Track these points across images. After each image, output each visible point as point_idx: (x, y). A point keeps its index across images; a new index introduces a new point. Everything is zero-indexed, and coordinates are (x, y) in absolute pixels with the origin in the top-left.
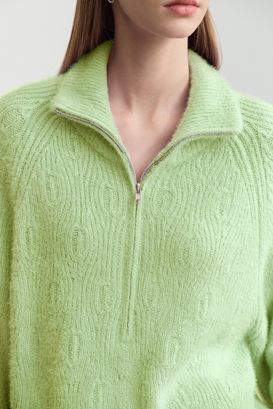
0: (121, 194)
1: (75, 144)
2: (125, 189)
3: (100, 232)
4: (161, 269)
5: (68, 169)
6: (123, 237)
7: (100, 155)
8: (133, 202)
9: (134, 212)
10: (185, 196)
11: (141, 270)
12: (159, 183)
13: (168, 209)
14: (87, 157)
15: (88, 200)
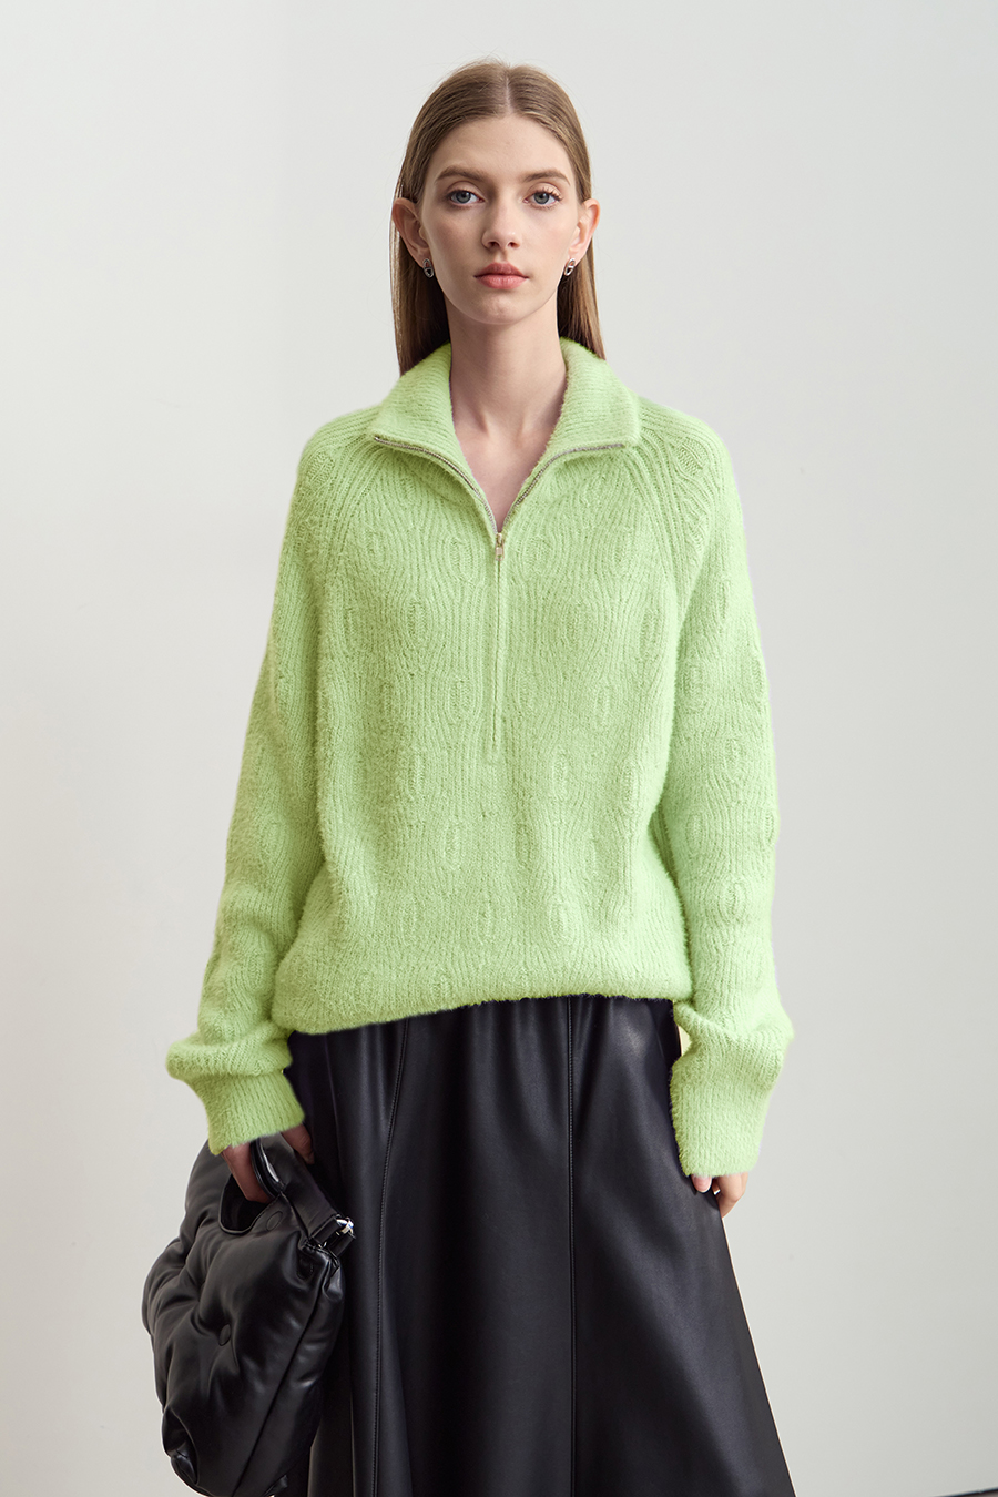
0: (475, 550)
1: (408, 487)
2: (481, 543)
3: (448, 603)
4: (537, 654)
5: (398, 521)
6: (482, 611)
7: (443, 498)
8: (494, 556)
9: (496, 575)
10: (567, 545)
11: (509, 658)
12: (530, 530)
13: (544, 566)
14: (425, 503)
15: (428, 562)
